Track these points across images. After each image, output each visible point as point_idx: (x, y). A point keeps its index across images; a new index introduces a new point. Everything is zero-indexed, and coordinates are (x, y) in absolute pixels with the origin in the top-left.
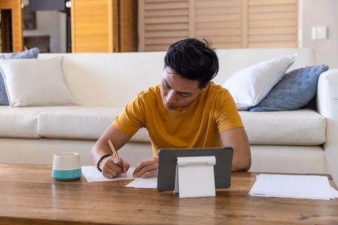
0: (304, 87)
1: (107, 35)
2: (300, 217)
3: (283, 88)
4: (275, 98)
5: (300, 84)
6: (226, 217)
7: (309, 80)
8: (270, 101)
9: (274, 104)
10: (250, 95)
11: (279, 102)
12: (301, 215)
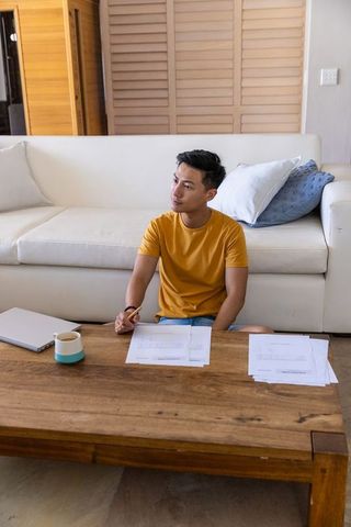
0: (307, 198)
1: (67, 79)
2: (298, 418)
3: (285, 199)
4: (275, 210)
5: (303, 194)
6: (236, 422)
7: (313, 190)
8: (271, 215)
9: (275, 217)
10: (250, 212)
11: (279, 216)
12: (300, 414)
